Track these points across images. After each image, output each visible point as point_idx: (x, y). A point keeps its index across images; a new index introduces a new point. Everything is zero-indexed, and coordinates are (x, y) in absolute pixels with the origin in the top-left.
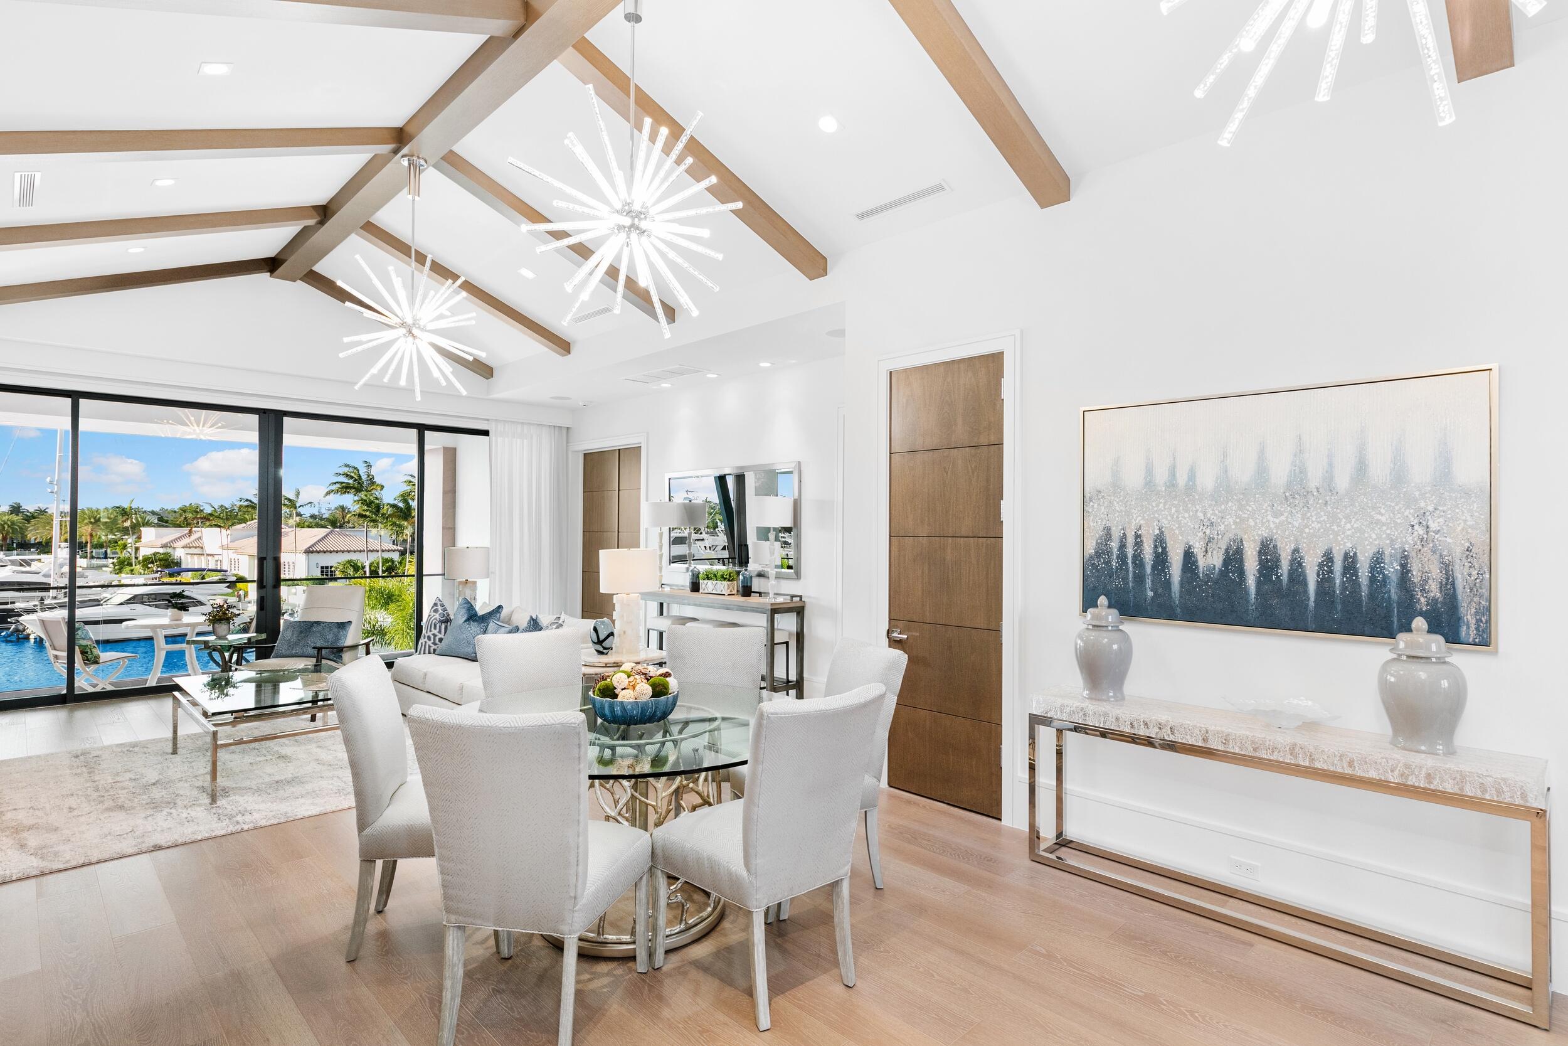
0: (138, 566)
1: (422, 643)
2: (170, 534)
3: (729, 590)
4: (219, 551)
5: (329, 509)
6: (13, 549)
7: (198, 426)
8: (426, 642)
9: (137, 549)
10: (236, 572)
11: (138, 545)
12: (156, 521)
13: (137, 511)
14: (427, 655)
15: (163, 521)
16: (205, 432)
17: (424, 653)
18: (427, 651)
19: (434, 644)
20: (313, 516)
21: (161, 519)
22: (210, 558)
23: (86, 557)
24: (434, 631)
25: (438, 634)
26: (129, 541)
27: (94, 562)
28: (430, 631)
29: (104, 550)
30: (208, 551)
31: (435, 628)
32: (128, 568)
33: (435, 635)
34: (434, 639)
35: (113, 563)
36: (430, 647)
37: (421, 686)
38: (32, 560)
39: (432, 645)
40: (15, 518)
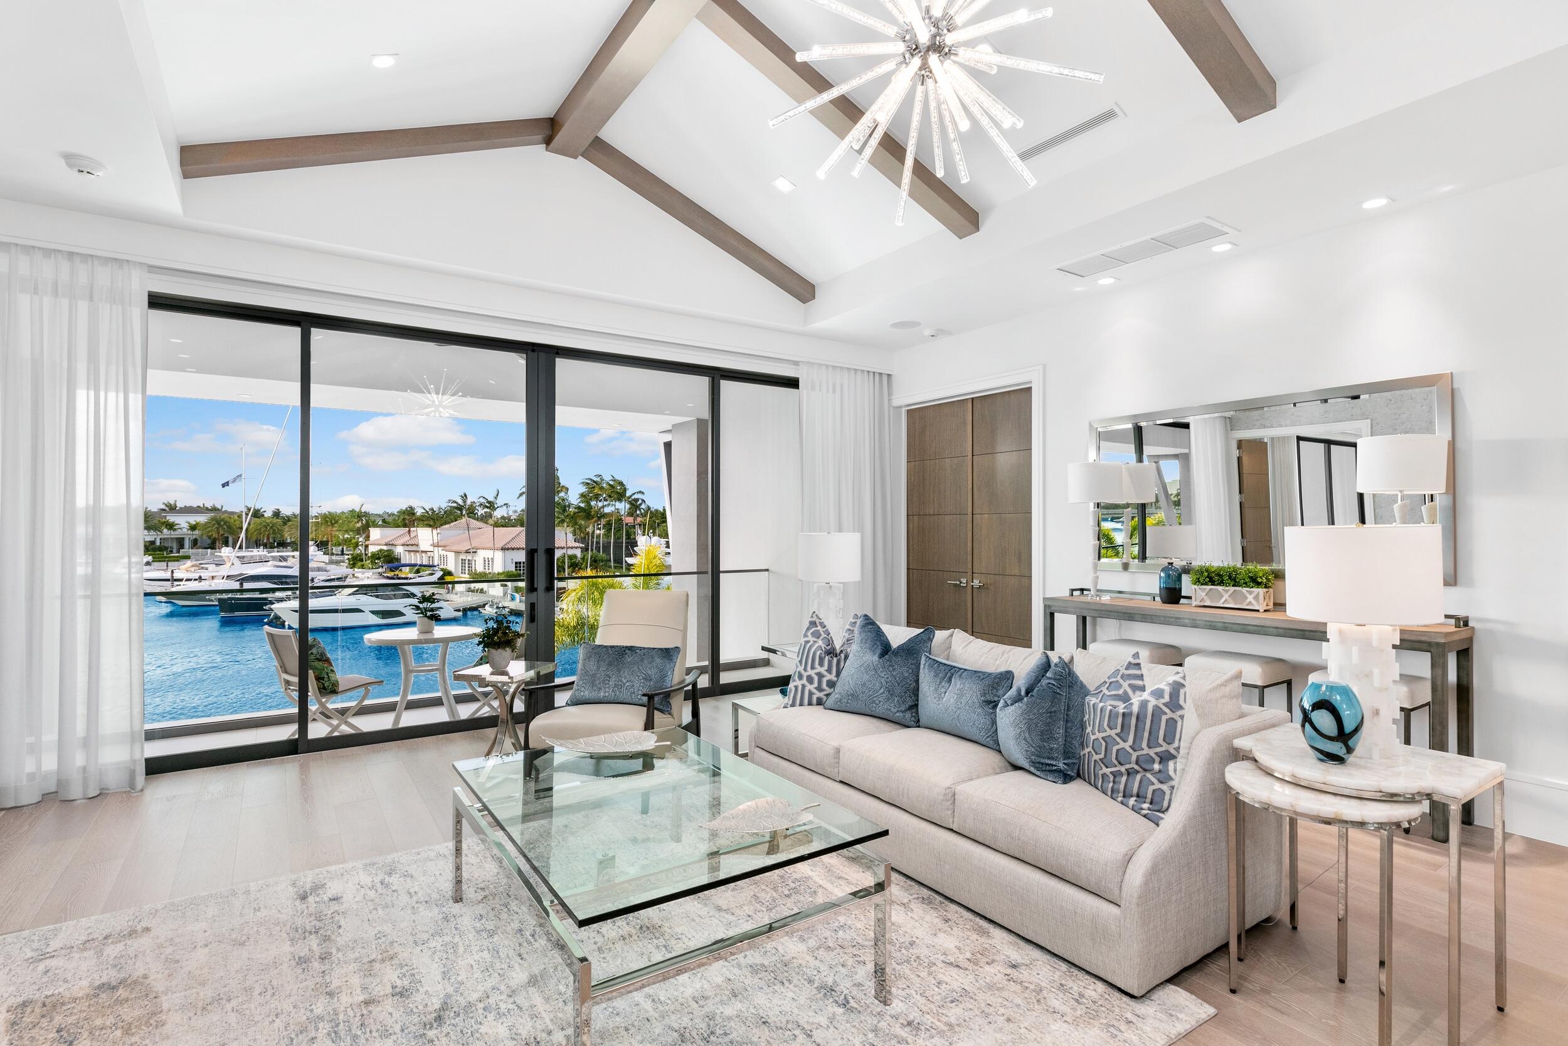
0: (368, 562)
1: (796, 687)
2: (392, 533)
3: (1265, 604)
4: (431, 549)
5: (515, 512)
6: (275, 547)
7: (437, 393)
8: (804, 686)
9: (367, 546)
10: (444, 567)
11: (367, 543)
12: (380, 523)
13: (366, 514)
14: (806, 709)
15: (387, 522)
16: (444, 404)
17: (801, 704)
18: (806, 701)
19: (819, 689)
20: (503, 518)
21: (384, 521)
22: (423, 555)
23: (328, 554)
24: (819, 669)
25: (825, 673)
26: (361, 539)
27: (334, 558)
28: (813, 668)
29: (341, 548)
30: (422, 547)
31: (821, 664)
32: (360, 564)
33: (820, 676)
34: (820, 682)
35: (348, 559)
36: (811, 694)
37: (829, 771)
38: (288, 556)
39: (815, 691)
40: (275, 520)
